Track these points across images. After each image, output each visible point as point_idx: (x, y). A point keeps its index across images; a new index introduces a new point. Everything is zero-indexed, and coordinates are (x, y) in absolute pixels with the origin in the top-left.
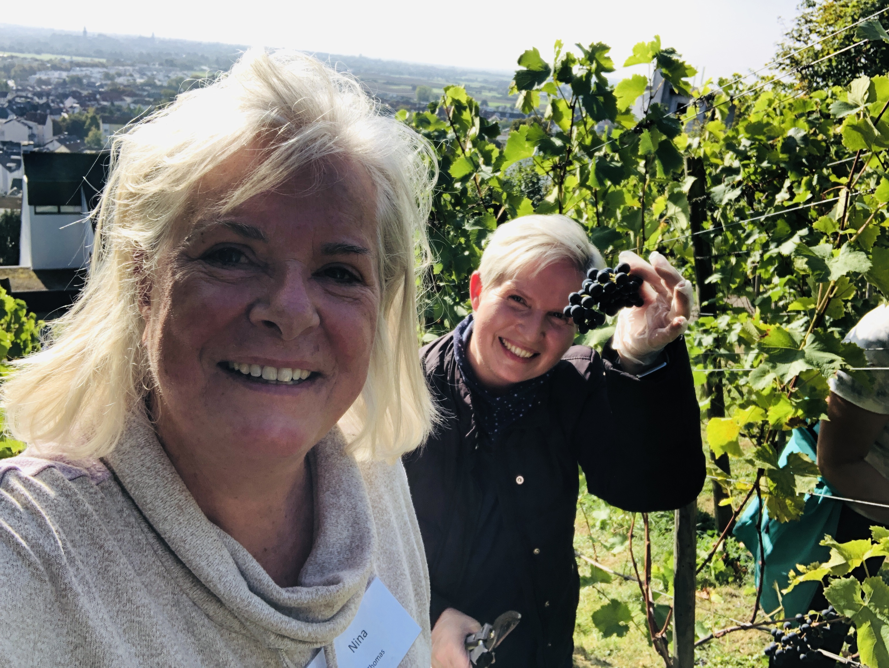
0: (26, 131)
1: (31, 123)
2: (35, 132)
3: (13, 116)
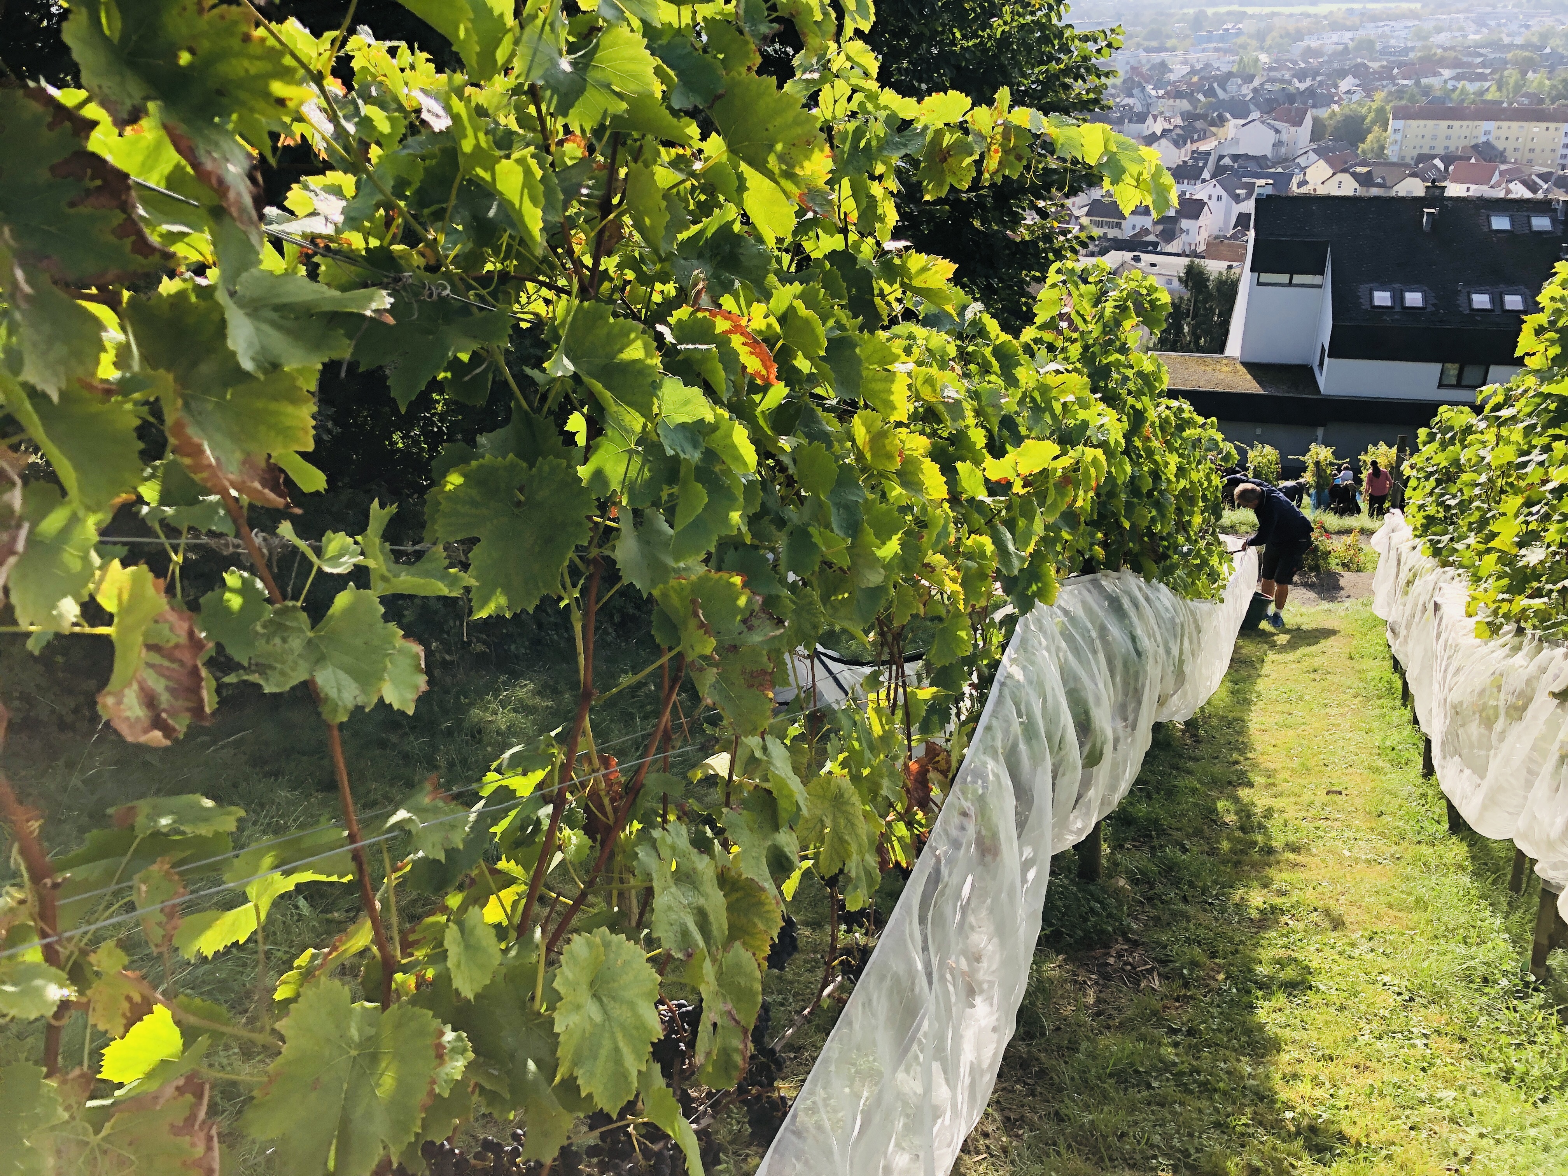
0: (1271, 136)
1: (1279, 125)
2: (1284, 137)
3: (1255, 115)
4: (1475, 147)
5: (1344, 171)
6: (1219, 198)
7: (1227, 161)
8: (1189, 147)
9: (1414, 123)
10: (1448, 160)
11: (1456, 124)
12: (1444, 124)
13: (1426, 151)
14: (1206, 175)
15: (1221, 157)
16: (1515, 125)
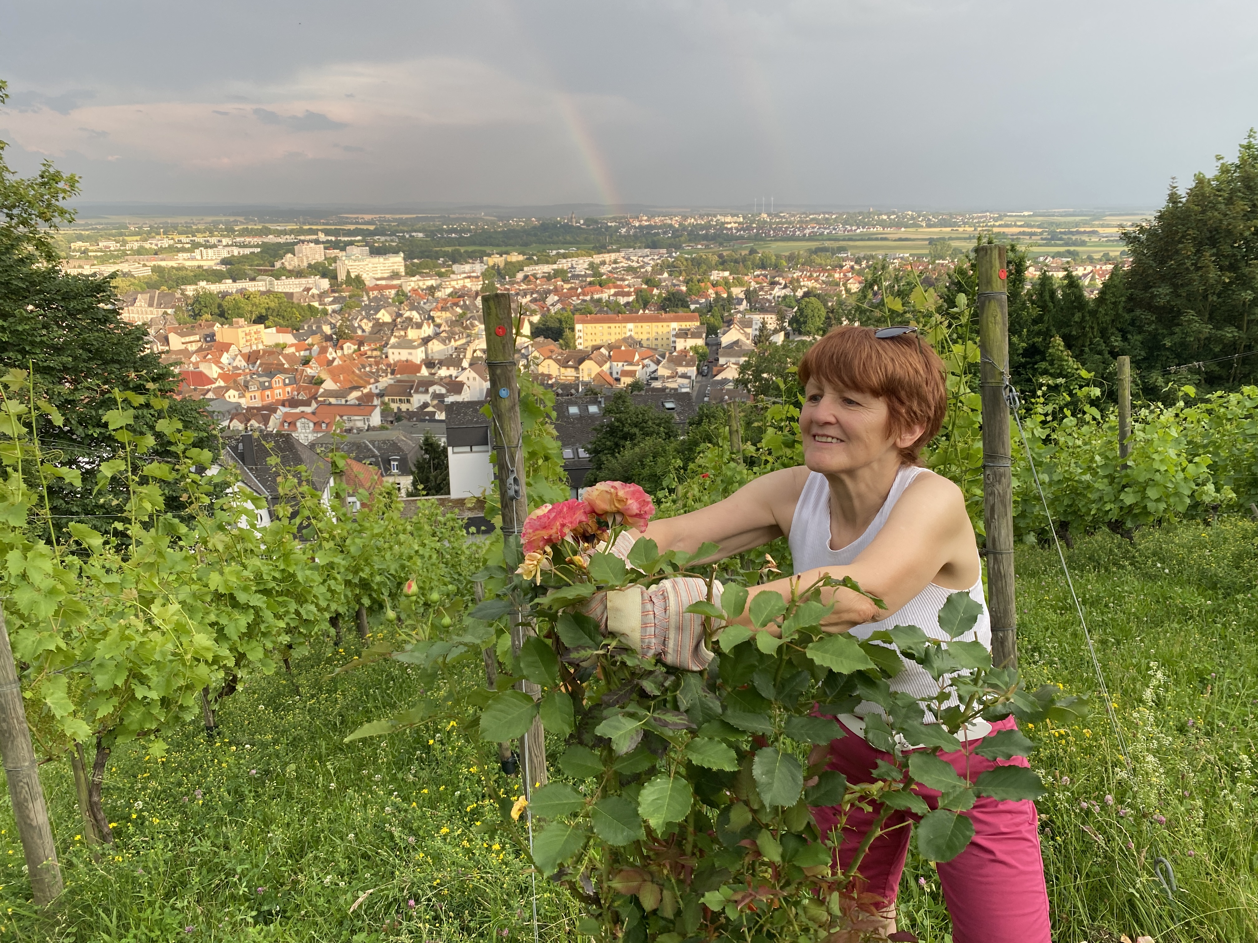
4: (625, 340)
5: (550, 358)
6: (474, 379)
7: (479, 354)
8: (453, 343)
9: (589, 326)
10: (610, 347)
11: (613, 325)
12: (606, 326)
13: (598, 342)
14: (465, 364)
15: (475, 351)
16: (644, 325)
